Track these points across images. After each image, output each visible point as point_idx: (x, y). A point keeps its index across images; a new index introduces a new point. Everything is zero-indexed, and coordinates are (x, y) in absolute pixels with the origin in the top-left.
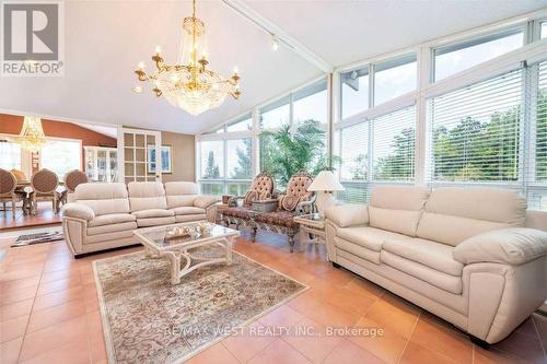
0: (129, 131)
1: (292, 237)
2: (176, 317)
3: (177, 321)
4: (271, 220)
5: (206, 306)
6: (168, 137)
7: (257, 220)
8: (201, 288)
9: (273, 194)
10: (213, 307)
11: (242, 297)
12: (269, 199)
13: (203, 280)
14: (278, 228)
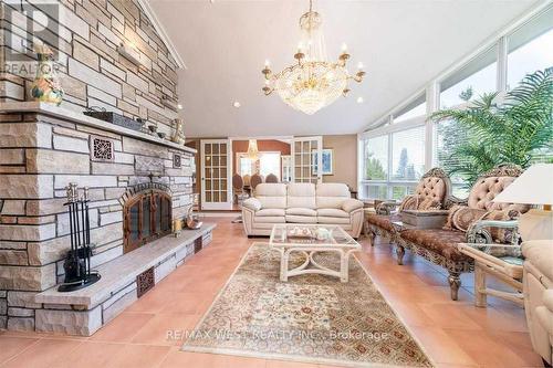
0: (298, 140)
1: (456, 275)
2: (258, 311)
3: (256, 316)
4: (420, 239)
5: (287, 314)
6: (329, 140)
7: (403, 237)
8: (297, 294)
9: (445, 202)
10: (292, 319)
11: (327, 326)
12: (436, 210)
13: (307, 287)
14: (429, 254)
